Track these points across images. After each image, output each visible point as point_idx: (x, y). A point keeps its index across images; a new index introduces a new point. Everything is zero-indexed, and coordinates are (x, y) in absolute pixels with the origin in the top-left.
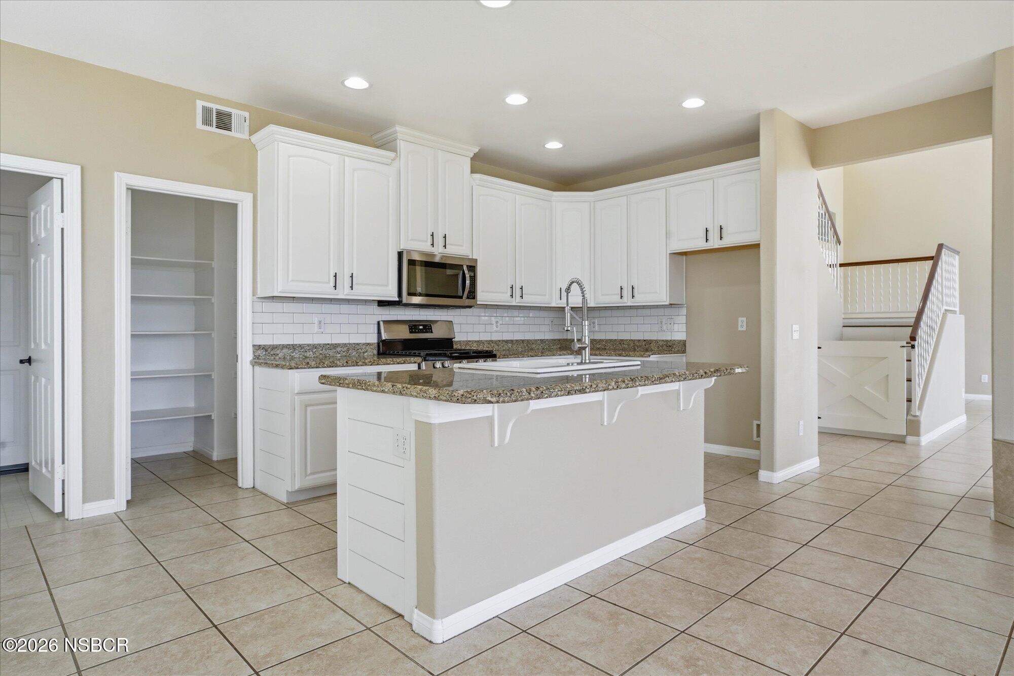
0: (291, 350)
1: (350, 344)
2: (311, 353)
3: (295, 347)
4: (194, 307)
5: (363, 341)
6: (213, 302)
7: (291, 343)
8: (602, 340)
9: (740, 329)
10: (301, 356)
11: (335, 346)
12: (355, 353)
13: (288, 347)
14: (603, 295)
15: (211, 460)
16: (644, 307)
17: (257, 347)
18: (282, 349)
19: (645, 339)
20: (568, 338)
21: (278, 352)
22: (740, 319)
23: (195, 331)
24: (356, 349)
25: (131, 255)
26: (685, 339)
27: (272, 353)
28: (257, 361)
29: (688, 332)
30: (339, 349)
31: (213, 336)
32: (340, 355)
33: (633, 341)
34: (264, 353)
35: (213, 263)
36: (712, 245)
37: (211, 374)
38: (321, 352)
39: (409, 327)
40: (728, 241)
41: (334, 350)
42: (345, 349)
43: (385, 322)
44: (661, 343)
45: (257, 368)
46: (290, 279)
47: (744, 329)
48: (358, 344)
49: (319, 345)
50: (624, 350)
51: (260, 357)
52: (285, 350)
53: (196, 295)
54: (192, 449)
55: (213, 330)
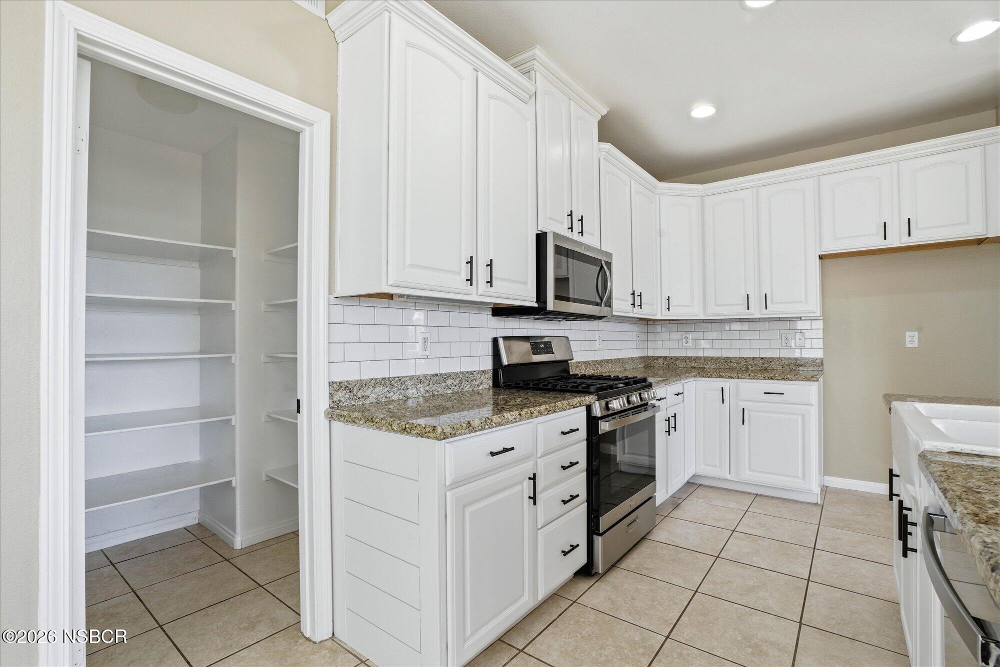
0: (388, 388)
1: (462, 373)
2: (414, 391)
3: (393, 382)
4: (199, 319)
5: (476, 368)
6: (233, 309)
7: (387, 376)
8: (700, 358)
9: (908, 345)
10: (401, 397)
11: (446, 376)
12: (468, 386)
13: (383, 382)
14: (717, 305)
15: (229, 546)
16: (780, 319)
17: (336, 387)
18: (374, 387)
19: (761, 356)
20: (649, 355)
21: (368, 393)
22: (908, 334)
23: (201, 352)
24: (470, 380)
25: (88, 227)
26: (822, 356)
27: (359, 395)
28: (336, 412)
29: (825, 348)
30: (449, 382)
31: (233, 361)
32: (450, 391)
33: (746, 359)
34: (348, 396)
35: (234, 250)
36: (892, 243)
37: (231, 419)
38: (427, 388)
39: (531, 345)
40: (919, 237)
41: (444, 384)
42: (457, 381)
43: (505, 338)
44: (787, 362)
45: (336, 424)
46: (408, 263)
47: (916, 345)
48: (472, 373)
49: (425, 376)
50: (731, 369)
51: (341, 404)
52: (379, 389)
53: (201, 298)
54: (196, 522)
55: (234, 352)
